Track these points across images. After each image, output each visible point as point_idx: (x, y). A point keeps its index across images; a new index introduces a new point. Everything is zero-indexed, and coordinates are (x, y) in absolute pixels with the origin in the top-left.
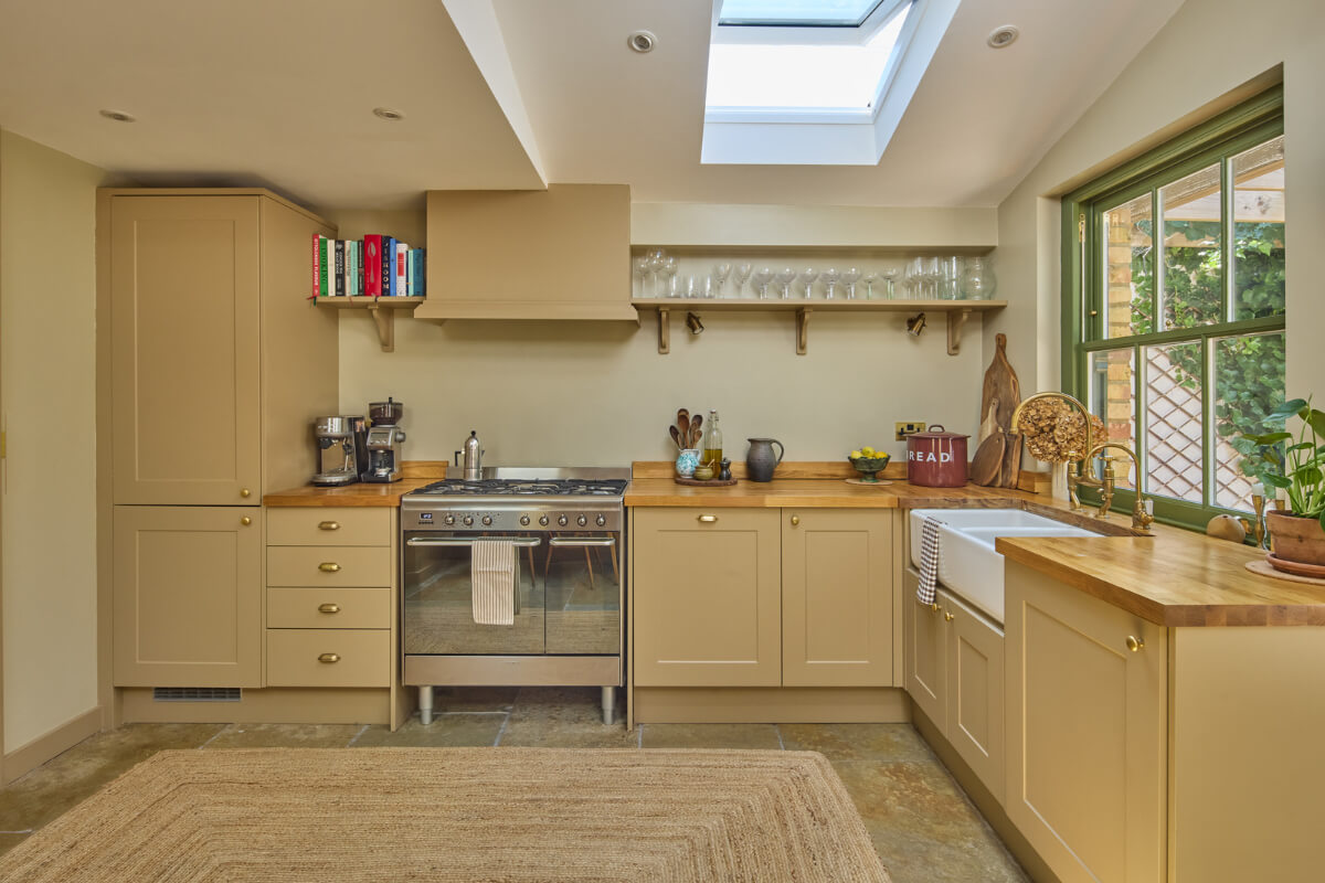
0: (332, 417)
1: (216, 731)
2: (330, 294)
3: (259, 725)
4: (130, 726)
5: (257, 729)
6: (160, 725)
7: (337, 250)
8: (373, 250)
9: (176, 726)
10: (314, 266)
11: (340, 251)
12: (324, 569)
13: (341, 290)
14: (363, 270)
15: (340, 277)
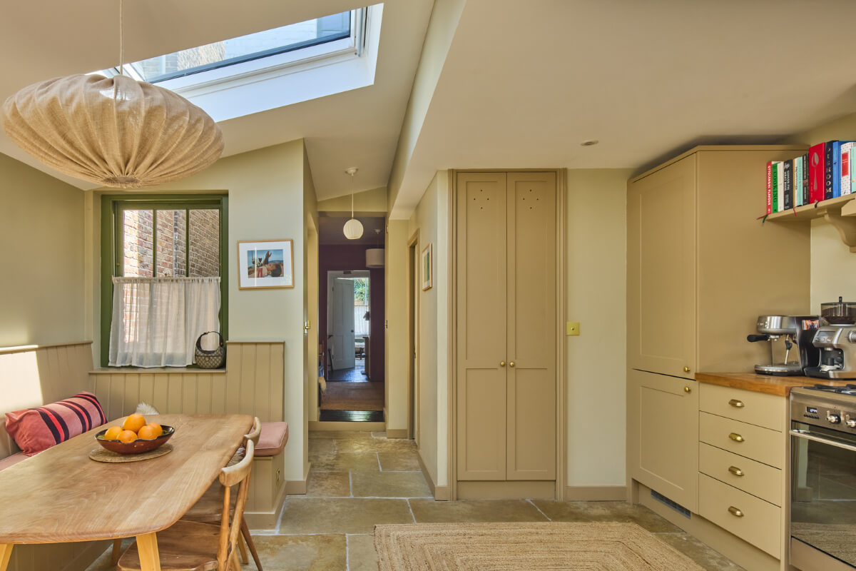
0: (771, 315)
1: (674, 531)
2: (779, 210)
3: (700, 542)
4: (639, 506)
5: (695, 543)
6: (652, 513)
7: (785, 170)
8: (816, 158)
9: (659, 518)
10: (768, 189)
11: (790, 171)
12: (733, 437)
13: (789, 204)
14: (807, 181)
15: (789, 193)
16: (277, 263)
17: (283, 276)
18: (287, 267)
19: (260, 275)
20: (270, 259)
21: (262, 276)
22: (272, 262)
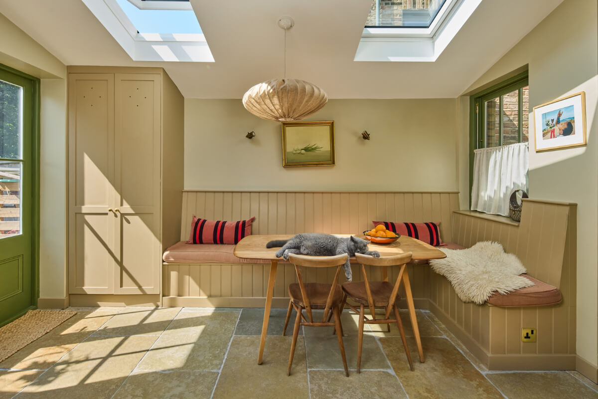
16: (568, 120)
17: (574, 134)
18: (578, 126)
19: (553, 136)
20: (561, 119)
21: (554, 137)
22: (563, 120)
